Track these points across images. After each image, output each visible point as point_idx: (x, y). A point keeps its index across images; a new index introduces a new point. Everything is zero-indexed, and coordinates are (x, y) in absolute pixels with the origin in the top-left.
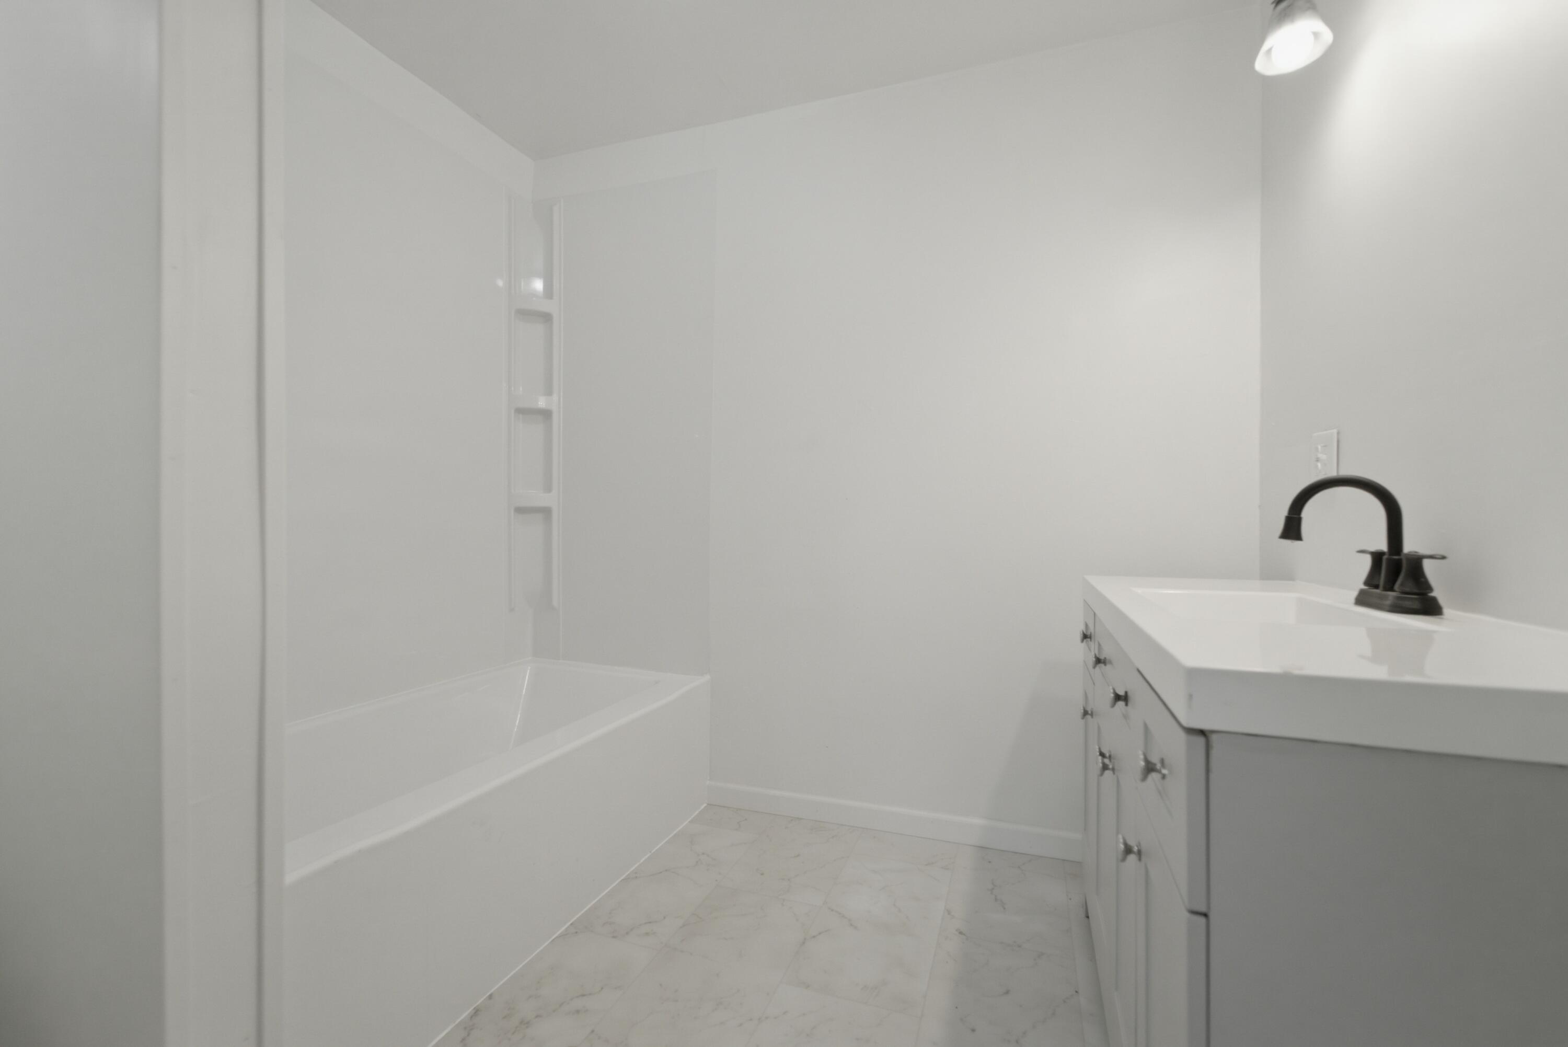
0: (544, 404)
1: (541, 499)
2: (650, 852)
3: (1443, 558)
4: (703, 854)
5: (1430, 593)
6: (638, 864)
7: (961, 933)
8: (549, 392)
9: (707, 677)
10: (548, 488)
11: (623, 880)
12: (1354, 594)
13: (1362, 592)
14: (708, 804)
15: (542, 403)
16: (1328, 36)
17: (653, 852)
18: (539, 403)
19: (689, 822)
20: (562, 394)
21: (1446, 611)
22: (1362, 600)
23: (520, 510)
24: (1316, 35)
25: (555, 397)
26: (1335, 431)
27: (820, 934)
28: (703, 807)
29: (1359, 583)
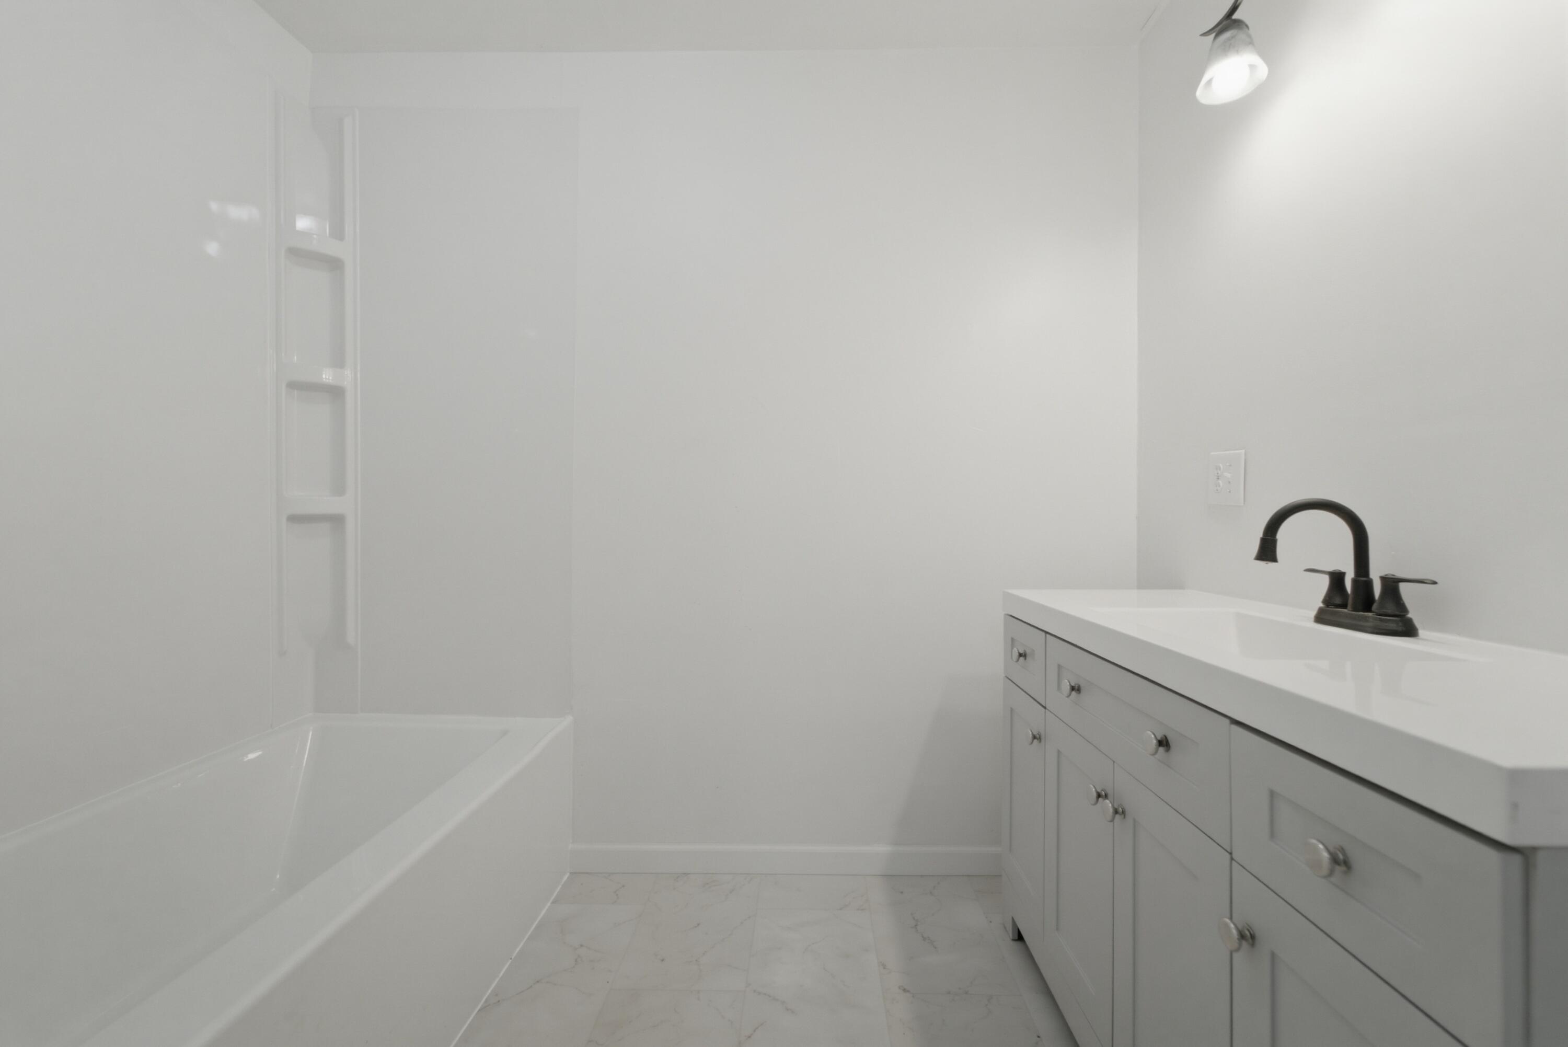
0: (331, 378)
1: (329, 504)
2: (511, 959)
3: (1435, 583)
4: (582, 946)
5: (1407, 615)
6: (497, 980)
7: (905, 990)
8: (339, 362)
9: (569, 719)
10: (339, 489)
11: (479, 1010)
12: (1313, 613)
13: (1321, 611)
14: (571, 873)
15: (327, 376)
16: (1263, 70)
17: (513, 957)
18: (324, 376)
19: (553, 903)
20: (359, 368)
21: (1421, 632)
22: (1322, 618)
23: (294, 519)
24: (1252, 67)
25: (348, 373)
26: (1243, 451)
27: (755, 1031)
28: (565, 878)
29: (1317, 602)
